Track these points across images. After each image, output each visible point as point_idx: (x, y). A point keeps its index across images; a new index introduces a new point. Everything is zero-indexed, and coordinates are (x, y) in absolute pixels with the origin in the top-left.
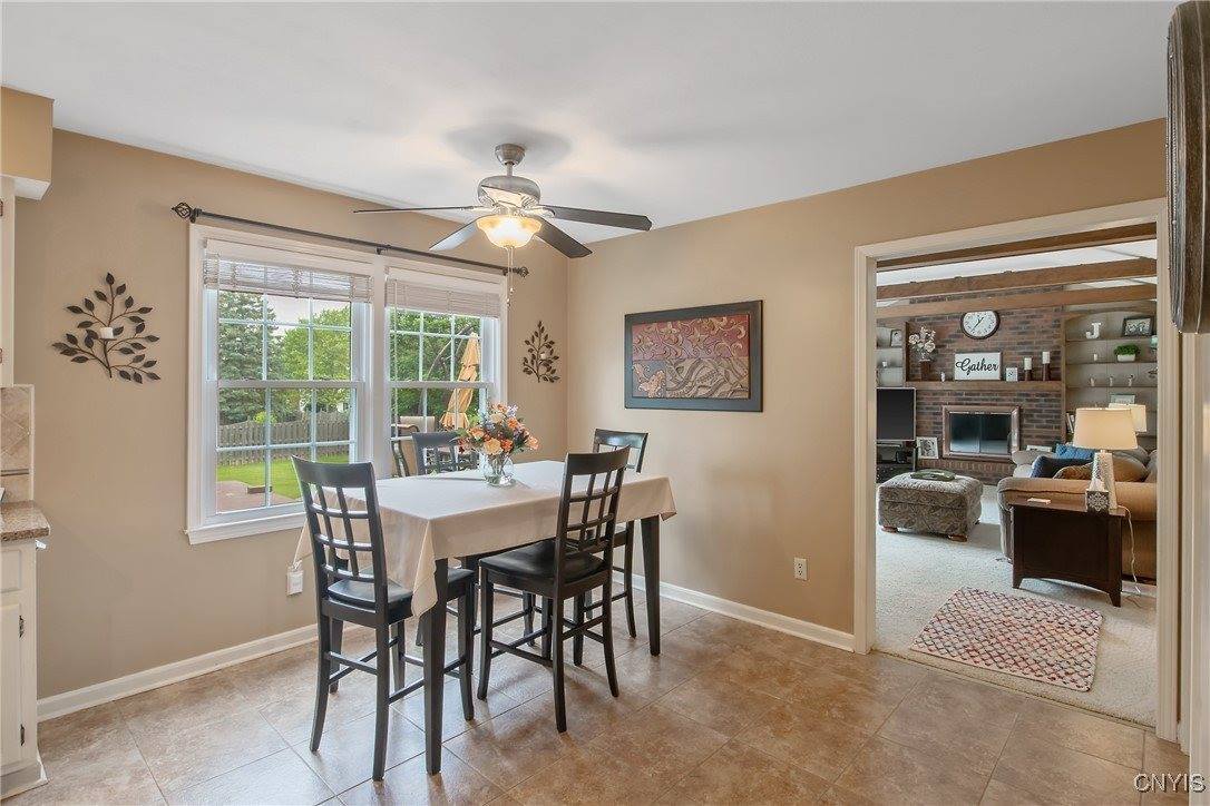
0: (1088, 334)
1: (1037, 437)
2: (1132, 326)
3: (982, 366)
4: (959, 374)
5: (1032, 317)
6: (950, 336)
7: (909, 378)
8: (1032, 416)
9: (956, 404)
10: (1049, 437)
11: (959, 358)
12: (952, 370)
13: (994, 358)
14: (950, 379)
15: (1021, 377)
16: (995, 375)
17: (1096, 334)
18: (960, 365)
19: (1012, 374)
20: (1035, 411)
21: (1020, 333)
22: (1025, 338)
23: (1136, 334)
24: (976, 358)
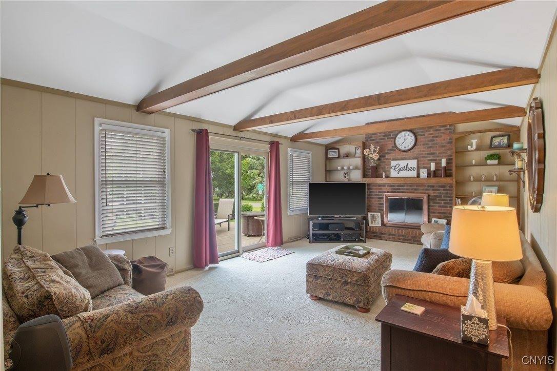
0: (469, 147)
1: (439, 213)
2: (496, 141)
3: (407, 168)
4: (393, 173)
5: (437, 137)
6: (388, 150)
7: (364, 176)
8: (435, 199)
9: (392, 192)
10: (445, 213)
11: (393, 163)
12: (389, 171)
13: (413, 163)
14: (388, 177)
15: (429, 175)
16: (414, 174)
17: (474, 147)
18: (393, 168)
19: (424, 173)
20: (437, 196)
21: (428, 148)
22: (432, 150)
23: (499, 147)
24: (403, 163)
